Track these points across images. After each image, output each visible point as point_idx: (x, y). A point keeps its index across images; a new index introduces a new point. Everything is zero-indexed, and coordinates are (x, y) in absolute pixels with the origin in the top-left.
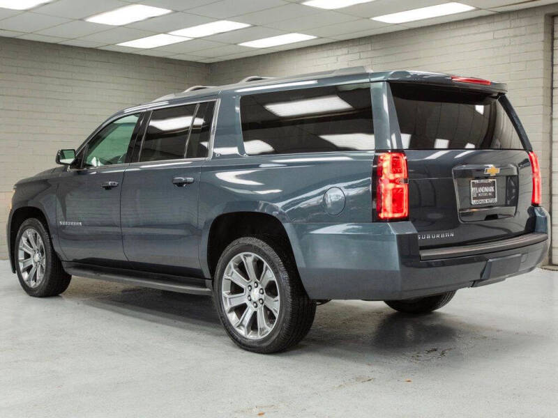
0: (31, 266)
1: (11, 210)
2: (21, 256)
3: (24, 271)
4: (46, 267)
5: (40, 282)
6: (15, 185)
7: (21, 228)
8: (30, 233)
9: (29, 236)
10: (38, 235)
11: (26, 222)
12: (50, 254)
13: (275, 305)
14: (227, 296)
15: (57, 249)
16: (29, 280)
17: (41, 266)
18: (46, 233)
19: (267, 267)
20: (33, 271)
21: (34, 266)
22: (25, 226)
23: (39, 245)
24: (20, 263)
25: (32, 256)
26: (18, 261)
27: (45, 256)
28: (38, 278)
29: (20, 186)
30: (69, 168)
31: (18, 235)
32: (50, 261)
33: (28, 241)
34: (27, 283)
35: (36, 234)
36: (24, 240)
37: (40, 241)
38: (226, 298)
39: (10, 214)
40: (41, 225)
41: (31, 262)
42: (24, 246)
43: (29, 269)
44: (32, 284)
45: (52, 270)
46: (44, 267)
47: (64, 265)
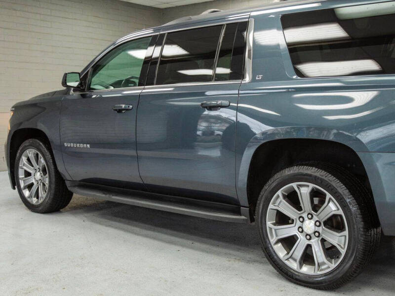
0: (32, 184)
1: (10, 131)
2: (21, 175)
3: (25, 188)
4: (50, 186)
5: (42, 200)
6: (13, 107)
7: (20, 148)
8: (31, 153)
9: (30, 155)
10: (40, 155)
11: (26, 143)
12: (53, 174)
13: (340, 240)
14: (272, 226)
15: (61, 168)
16: (30, 196)
17: (44, 185)
18: (48, 153)
19: (330, 199)
20: (34, 189)
21: (35, 183)
22: (26, 146)
23: (41, 165)
24: (20, 181)
25: (32, 175)
26: (18, 179)
27: (47, 175)
28: (40, 195)
29: (18, 108)
30: (72, 91)
31: (18, 155)
32: (54, 180)
33: (29, 160)
34: (28, 199)
35: (37, 155)
36: (24, 159)
37: (42, 160)
38: (271, 229)
39: (9, 136)
40: (43, 146)
41: (32, 180)
42: (24, 165)
43: (30, 187)
44: (34, 201)
45: (56, 188)
46: (47, 186)
47: (68, 184)
